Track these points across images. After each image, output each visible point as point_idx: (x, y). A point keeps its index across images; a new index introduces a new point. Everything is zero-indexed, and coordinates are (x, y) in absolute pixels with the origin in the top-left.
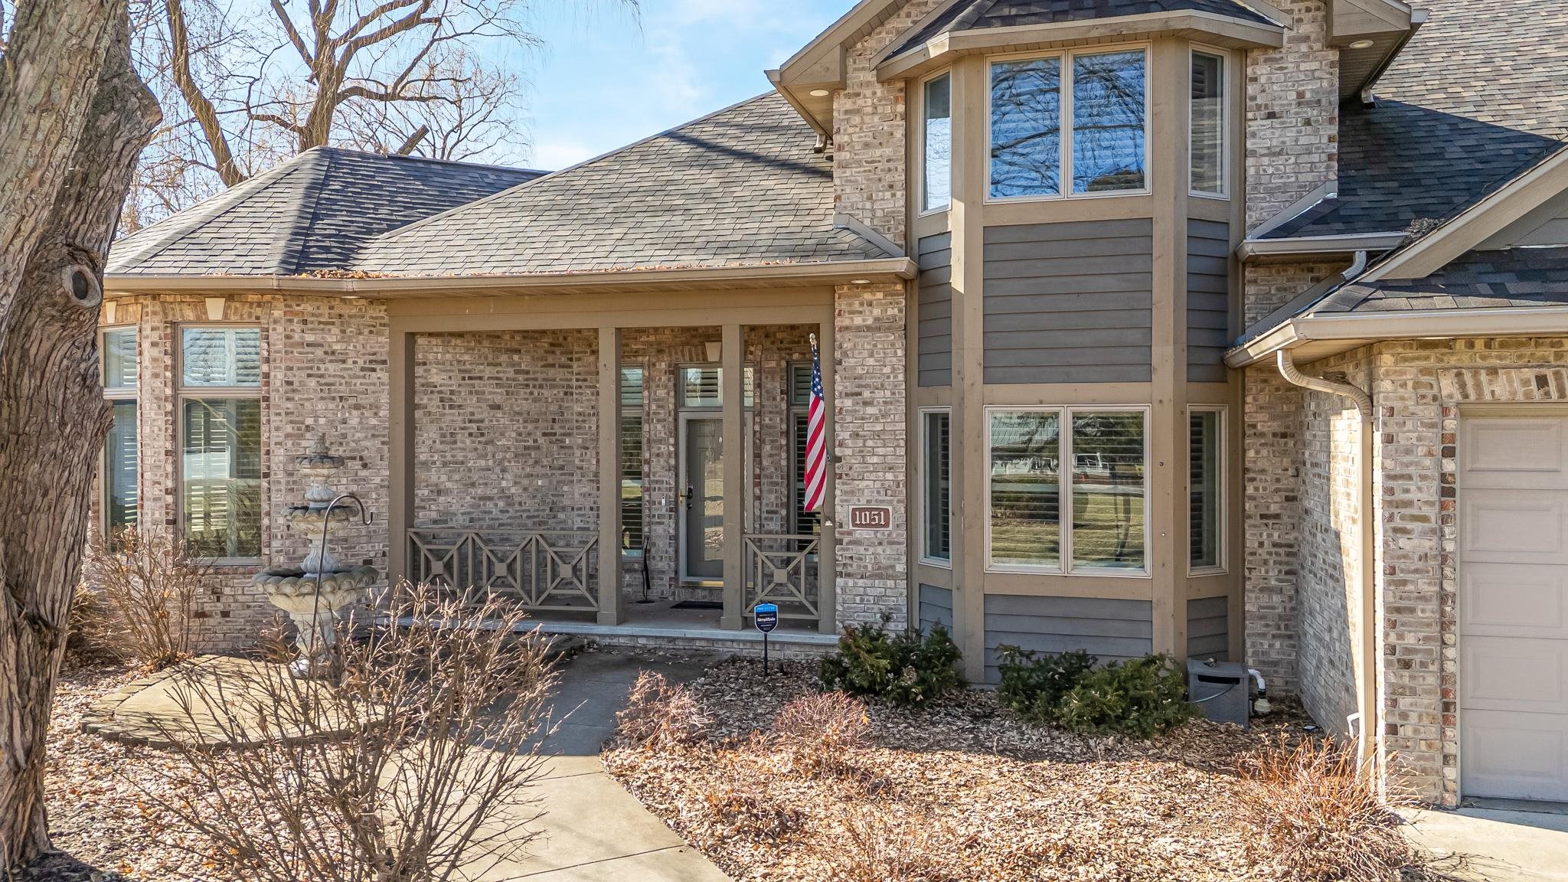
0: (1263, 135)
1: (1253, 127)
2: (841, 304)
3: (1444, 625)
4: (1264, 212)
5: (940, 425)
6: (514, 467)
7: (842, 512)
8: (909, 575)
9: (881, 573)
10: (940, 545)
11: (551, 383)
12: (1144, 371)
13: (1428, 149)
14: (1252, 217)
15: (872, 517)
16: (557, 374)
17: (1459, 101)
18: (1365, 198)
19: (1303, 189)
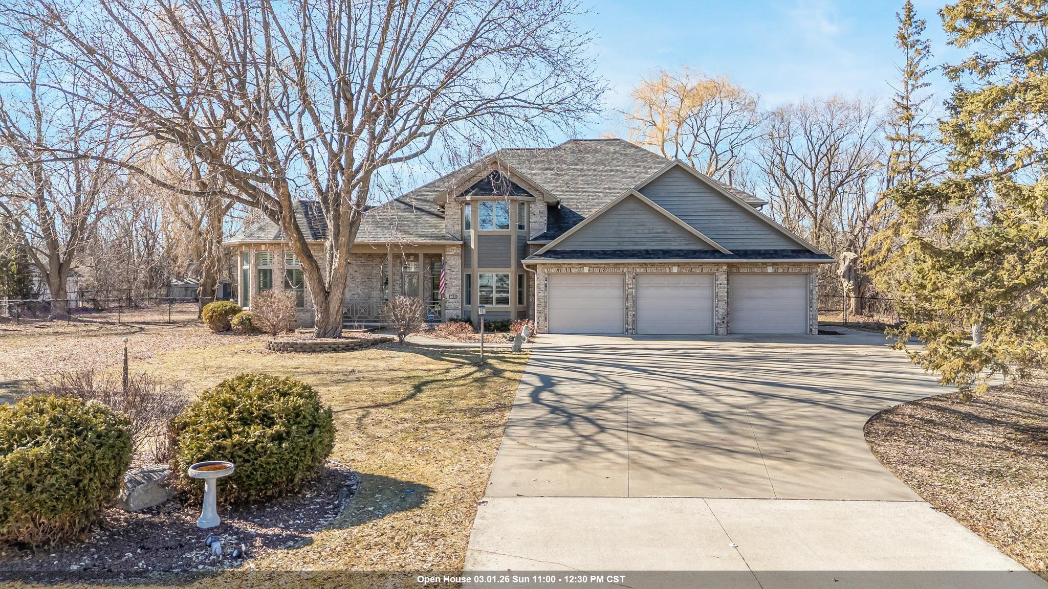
0: (533, 218)
1: (531, 216)
2: (447, 249)
3: (545, 306)
4: (533, 234)
5: (469, 276)
6: (360, 287)
7: (447, 296)
8: (462, 309)
9: (456, 309)
10: (469, 302)
11: (368, 265)
12: (509, 266)
13: (566, 221)
14: (531, 235)
15: (454, 296)
16: (370, 263)
17: (577, 208)
18: (552, 232)
19: (540, 230)
